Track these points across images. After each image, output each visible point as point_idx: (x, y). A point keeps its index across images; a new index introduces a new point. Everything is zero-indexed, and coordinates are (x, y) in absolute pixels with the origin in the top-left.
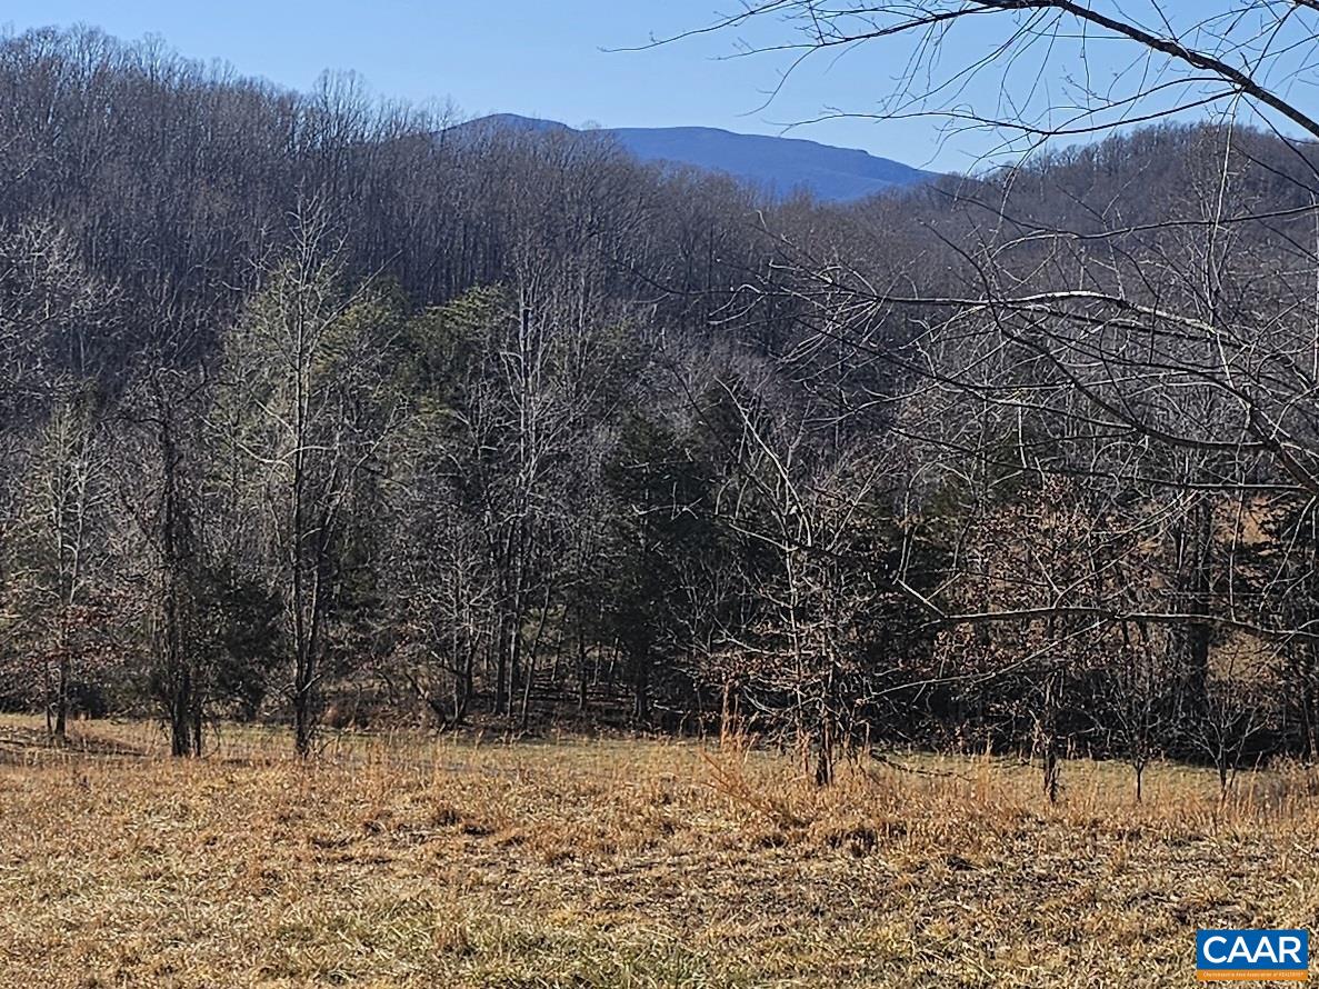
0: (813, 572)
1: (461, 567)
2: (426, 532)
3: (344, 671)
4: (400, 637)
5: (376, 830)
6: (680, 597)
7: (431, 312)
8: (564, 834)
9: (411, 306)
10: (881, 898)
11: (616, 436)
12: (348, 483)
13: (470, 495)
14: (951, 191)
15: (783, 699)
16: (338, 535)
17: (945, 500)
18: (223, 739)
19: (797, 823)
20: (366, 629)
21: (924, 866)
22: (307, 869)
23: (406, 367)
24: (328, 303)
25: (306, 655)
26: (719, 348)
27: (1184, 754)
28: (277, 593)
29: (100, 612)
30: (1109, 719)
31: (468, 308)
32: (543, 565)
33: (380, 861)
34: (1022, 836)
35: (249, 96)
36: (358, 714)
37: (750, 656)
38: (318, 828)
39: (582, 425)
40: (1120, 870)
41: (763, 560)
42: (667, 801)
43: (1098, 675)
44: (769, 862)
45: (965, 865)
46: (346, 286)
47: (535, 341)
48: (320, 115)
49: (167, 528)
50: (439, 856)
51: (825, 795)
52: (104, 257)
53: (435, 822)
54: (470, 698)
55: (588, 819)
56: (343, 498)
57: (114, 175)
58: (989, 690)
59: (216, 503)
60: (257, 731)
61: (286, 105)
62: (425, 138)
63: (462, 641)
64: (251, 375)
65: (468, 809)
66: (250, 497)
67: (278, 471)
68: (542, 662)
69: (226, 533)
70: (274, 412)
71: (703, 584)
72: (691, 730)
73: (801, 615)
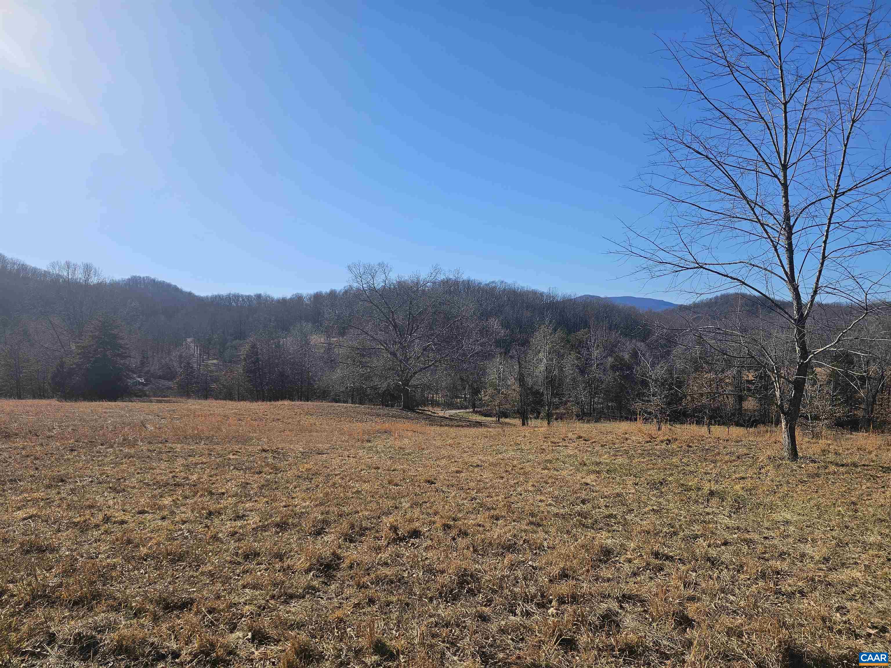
0: (655, 387)
1: (581, 386)
2: (574, 379)
3: (557, 408)
4: (569, 401)
5: (565, 440)
6: (628, 392)
7: (573, 335)
8: (605, 440)
9: (569, 332)
10: (673, 453)
11: (613, 359)
12: (557, 370)
13: (582, 371)
14: (682, 308)
15: (650, 413)
16: (555, 380)
17: (683, 371)
18: (532, 422)
19: (654, 438)
20: (561, 399)
21: (682, 447)
22: (551, 448)
23: (568, 346)
24: (551, 334)
25: (549, 405)
26: (634, 341)
27: (738, 424)
28: (543, 392)
29: (506, 396)
30: (721, 417)
31: (580, 334)
32: (598, 386)
33: (566, 446)
34: (703, 440)
35: (534, 293)
36: (560, 417)
37: (643, 404)
38: (553, 440)
39: (605, 357)
40: (725, 448)
41: (645, 384)
42: (626, 434)
43: (718, 408)
44: (648, 446)
45: (690, 447)
46: (555, 330)
47: (595, 340)
48: (549, 296)
49: (520, 379)
50: (578, 445)
51: (660, 432)
52: (506, 325)
53: (577, 438)
54: (584, 414)
55: (610, 437)
56: (556, 372)
57: (507, 308)
58: (695, 410)
59: (529, 374)
60: (539, 421)
61: (542, 294)
62: (571, 300)
63: (582, 402)
64: (536, 348)
65: (584, 436)
66: (537, 372)
67: (542, 367)
68: (599, 406)
69: (532, 380)
70: (541, 355)
71: (633, 389)
72: (631, 420)
73: (653, 396)
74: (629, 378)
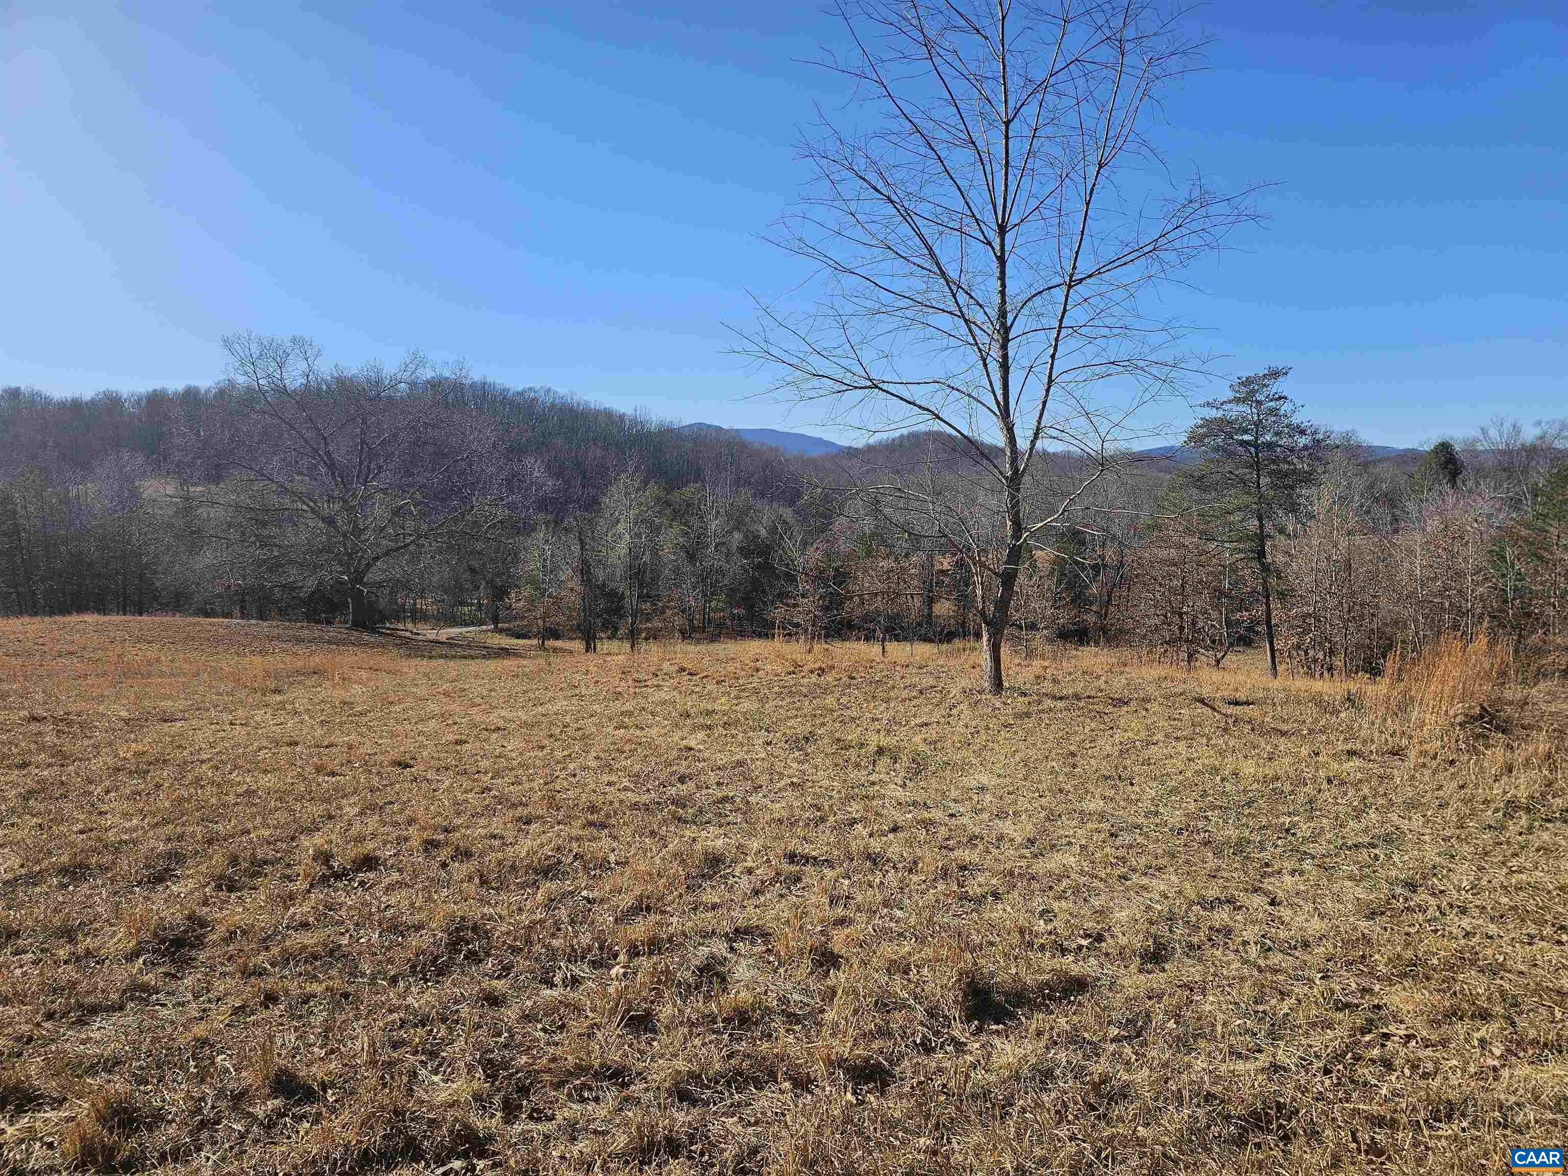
0: (807, 582)
1: (691, 580)
2: (676, 570)
3: (648, 620)
4: (668, 607)
5: (657, 675)
6: (764, 591)
7: (676, 493)
8: (723, 673)
9: (669, 490)
10: (826, 691)
11: (741, 536)
12: (648, 553)
13: (691, 557)
14: (851, 453)
15: (797, 625)
16: (644, 572)
17: (850, 556)
18: (604, 646)
19: (800, 666)
20: (656, 605)
21: (841, 678)
22: (632, 690)
23: (668, 512)
24: (639, 489)
25: (634, 615)
26: (775, 505)
27: (926, 639)
28: (623, 593)
29: (557, 601)
30: (902, 628)
31: (689, 490)
32: (717, 581)
33: (658, 686)
34: (871, 668)
35: (608, 414)
36: (654, 635)
37: (787, 611)
38: (635, 676)
39: (730, 532)
40: (902, 678)
41: (791, 578)
42: (757, 660)
43: (898, 615)
44: (790, 680)
45: (854, 678)
46: (646, 483)
47: (713, 502)
48: (635, 422)
49: (582, 570)
50: (679, 683)
51: (809, 657)
52: (556, 470)
53: (678, 671)
54: (694, 629)
55: (731, 668)
56: (646, 558)
57: (559, 441)
58: (866, 618)
59: (600, 561)
60: (616, 643)
61: (622, 417)
62: (673, 430)
63: (690, 608)
64: (611, 515)
65: (689, 667)
66: (613, 559)
67: (622, 548)
68: (718, 615)
69: (604, 572)
70: (620, 527)
71: (771, 586)
72: (767, 636)
73: (803, 596)
74: (766, 568)
